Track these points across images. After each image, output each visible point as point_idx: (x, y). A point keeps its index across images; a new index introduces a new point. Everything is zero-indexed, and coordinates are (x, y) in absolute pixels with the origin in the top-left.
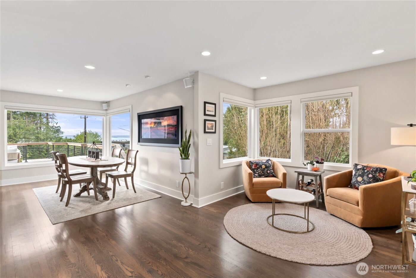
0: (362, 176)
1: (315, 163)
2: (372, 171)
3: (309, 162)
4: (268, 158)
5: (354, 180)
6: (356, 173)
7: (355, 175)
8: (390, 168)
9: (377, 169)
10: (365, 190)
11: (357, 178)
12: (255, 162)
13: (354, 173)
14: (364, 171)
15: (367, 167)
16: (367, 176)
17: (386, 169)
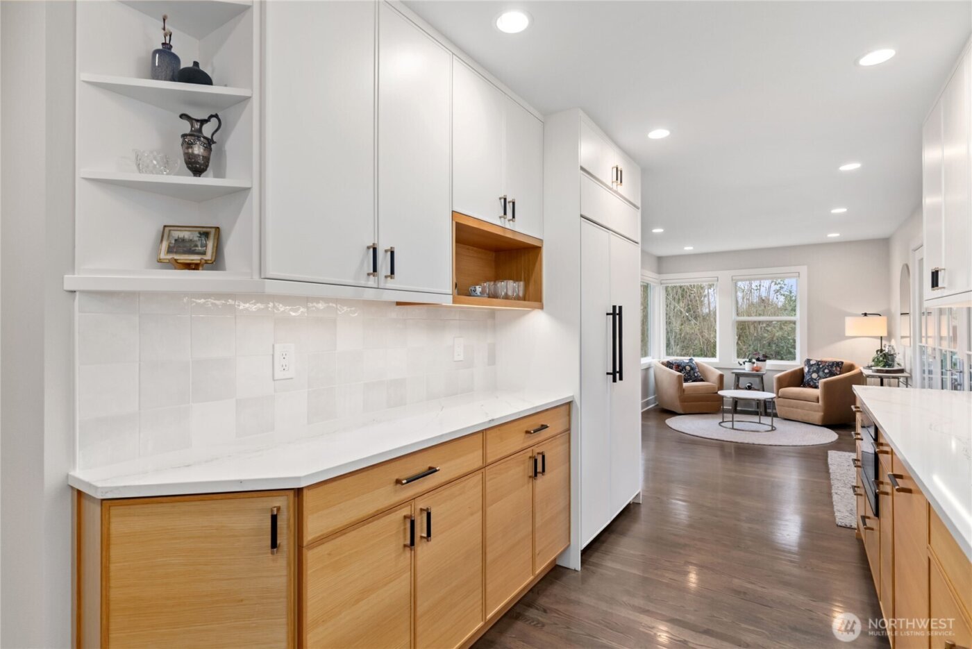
0: (817, 371)
1: (754, 360)
2: (828, 366)
3: (748, 360)
4: (689, 358)
5: (807, 378)
6: (809, 369)
7: (809, 372)
8: (847, 361)
9: (833, 363)
10: (826, 384)
11: (811, 375)
12: (675, 363)
13: (806, 370)
14: (819, 367)
15: (822, 362)
16: (823, 371)
17: (842, 363)
